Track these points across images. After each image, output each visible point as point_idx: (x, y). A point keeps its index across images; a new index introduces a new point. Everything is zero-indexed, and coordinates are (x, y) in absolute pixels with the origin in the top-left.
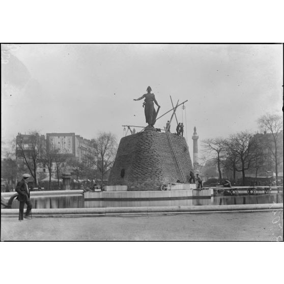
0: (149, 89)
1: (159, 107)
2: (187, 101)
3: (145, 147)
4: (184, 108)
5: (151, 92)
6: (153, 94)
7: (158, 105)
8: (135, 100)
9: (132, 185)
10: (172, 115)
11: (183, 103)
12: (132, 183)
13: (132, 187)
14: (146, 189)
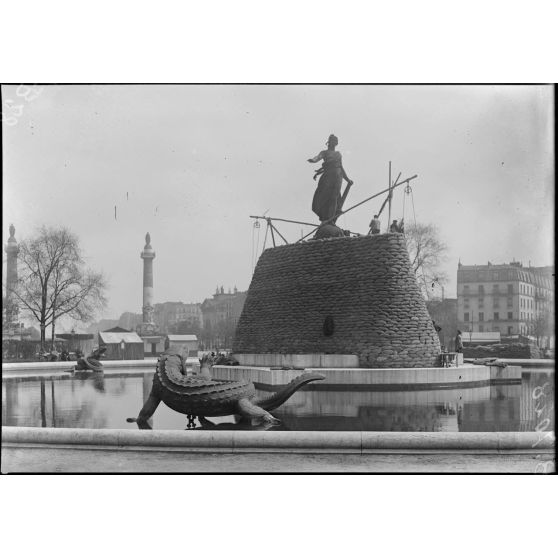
0: (333, 141)
1: (350, 183)
2: (416, 176)
3: (399, 269)
4: (408, 190)
5: (337, 149)
6: (338, 152)
7: (347, 179)
8: (311, 161)
9: (380, 355)
10: (384, 205)
11: (408, 181)
12: (379, 351)
13: (380, 359)
14: (412, 363)
